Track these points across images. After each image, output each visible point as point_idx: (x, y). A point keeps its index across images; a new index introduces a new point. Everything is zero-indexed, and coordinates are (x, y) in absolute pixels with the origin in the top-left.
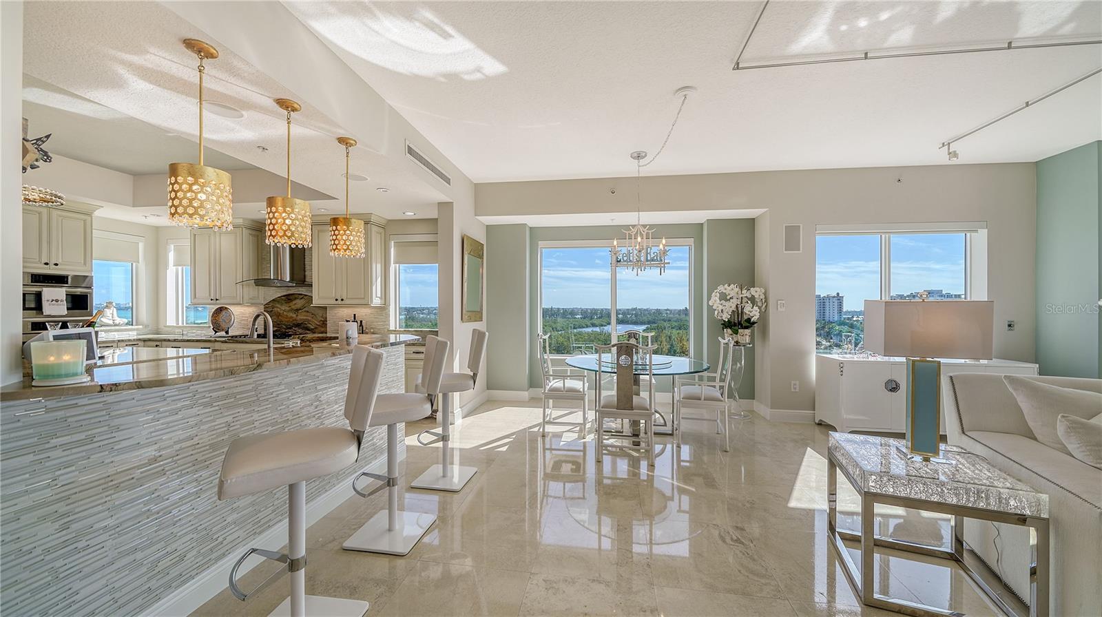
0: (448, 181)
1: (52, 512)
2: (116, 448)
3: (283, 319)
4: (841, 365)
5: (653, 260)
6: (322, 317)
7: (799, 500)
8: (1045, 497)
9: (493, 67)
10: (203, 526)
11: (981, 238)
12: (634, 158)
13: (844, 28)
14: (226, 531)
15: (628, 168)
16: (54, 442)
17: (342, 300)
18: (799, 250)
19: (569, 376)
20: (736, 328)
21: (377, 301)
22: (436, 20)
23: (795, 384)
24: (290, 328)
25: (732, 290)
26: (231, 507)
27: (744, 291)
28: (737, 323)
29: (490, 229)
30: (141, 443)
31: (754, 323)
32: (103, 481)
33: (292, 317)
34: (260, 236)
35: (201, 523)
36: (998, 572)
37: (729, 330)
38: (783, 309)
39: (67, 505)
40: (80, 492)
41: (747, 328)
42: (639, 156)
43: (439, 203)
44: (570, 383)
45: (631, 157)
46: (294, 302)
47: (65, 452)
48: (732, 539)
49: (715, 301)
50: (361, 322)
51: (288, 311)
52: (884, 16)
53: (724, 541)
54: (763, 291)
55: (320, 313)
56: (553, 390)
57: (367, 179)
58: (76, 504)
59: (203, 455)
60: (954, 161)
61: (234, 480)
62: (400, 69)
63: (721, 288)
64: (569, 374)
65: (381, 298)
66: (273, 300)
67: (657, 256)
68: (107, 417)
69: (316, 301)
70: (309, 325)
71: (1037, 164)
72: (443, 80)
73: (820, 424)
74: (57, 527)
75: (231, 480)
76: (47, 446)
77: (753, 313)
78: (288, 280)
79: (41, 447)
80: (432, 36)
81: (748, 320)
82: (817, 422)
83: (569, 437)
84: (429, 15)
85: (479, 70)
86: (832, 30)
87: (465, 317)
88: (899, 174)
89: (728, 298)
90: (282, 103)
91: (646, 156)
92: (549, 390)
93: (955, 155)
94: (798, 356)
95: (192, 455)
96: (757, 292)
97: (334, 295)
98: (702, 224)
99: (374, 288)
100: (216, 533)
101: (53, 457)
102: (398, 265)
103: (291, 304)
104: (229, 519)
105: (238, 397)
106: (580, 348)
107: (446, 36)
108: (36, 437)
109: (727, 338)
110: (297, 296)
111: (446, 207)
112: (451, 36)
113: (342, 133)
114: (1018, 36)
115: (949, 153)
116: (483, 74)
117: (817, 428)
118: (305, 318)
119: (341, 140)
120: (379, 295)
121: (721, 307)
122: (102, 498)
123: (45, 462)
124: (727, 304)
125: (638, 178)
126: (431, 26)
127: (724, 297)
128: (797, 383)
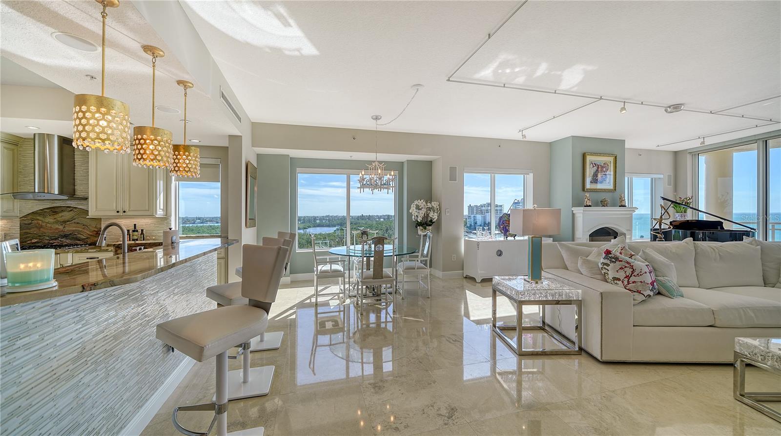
0: (240, 119)
1: (17, 407)
2: (58, 344)
3: (46, 231)
4: (478, 243)
5: (385, 185)
6: (96, 227)
7: (473, 316)
8: (580, 291)
9: (309, 49)
10: (109, 406)
11: (530, 177)
12: (373, 119)
13: (500, 71)
14: (122, 407)
15: (369, 125)
16: (20, 343)
17: (124, 212)
18: (456, 181)
19: (328, 262)
20: (425, 225)
21: (160, 213)
22: (285, 14)
23: (454, 257)
24: (55, 239)
25: (421, 203)
26: (125, 388)
27: (429, 204)
28: (426, 223)
29: (259, 156)
30: (73, 338)
31: (434, 222)
32: (49, 375)
33: (57, 229)
34: (15, 151)
35: (108, 403)
36: (560, 331)
37: (421, 227)
38: (448, 214)
39: (27, 400)
40: (35, 386)
41: (430, 225)
42: (377, 118)
43: (229, 135)
44: (335, 267)
45: (372, 118)
46: (60, 215)
47: (26, 351)
48: (453, 341)
49: (413, 210)
50: (142, 230)
51: (53, 223)
52: (517, 70)
53: (450, 342)
54: (438, 204)
55: (94, 224)
56: (323, 272)
57: (178, 112)
58: (33, 398)
59: (109, 346)
60: (525, 139)
61: (210, 346)
62: (238, 37)
63: (416, 202)
64: (328, 261)
65: (163, 210)
66: (33, 213)
67: (387, 182)
68: (52, 318)
69: (92, 213)
70: (80, 235)
71: (550, 144)
72: (267, 50)
73: (467, 277)
74: (21, 421)
75: (208, 345)
76: (15, 347)
77: (434, 216)
78: (56, 192)
79: (10, 349)
80: (276, 22)
81: (431, 221)
82: (464, 276)
83: (334, 303)
84: (282, 10)
85: (298, 50)
86: (495, 72)
87: (248, 224)
88: (500, 143)
89: (420, 208)
90: (147, 48)
91: (381, 118)
92: (320, 273)
93: (524, 136)
94: (455, 240)
95: (103, 346)
96: (435, 204)
97: (114, 208)
98: (403, 162)
99: (158, 201)
100: (118, 410)
101: (18, 357)
102: (177, 182)
103: (56, 216)
104: (125, 398)
105: (130, 293)
106: (319, 243)
107: (287, 24)
108: (6, 340)
109: (420, 231)
110: (63, 209)
111: (235, 139)
112: (290, 25)
113: (185, 77)
114: (559, 88)
115: (523, 135)
116: (300, 53)
117: (464, 280)
118: (74, 229)
119: (179, 82)
120: (162, 207)
121: (416, 214)
122: (49, 390)
123: (13, 362)
124: (420, 211)
125: (376, 131)
126: (279, 16)
127: (418, 208)
128: (455, 255)
